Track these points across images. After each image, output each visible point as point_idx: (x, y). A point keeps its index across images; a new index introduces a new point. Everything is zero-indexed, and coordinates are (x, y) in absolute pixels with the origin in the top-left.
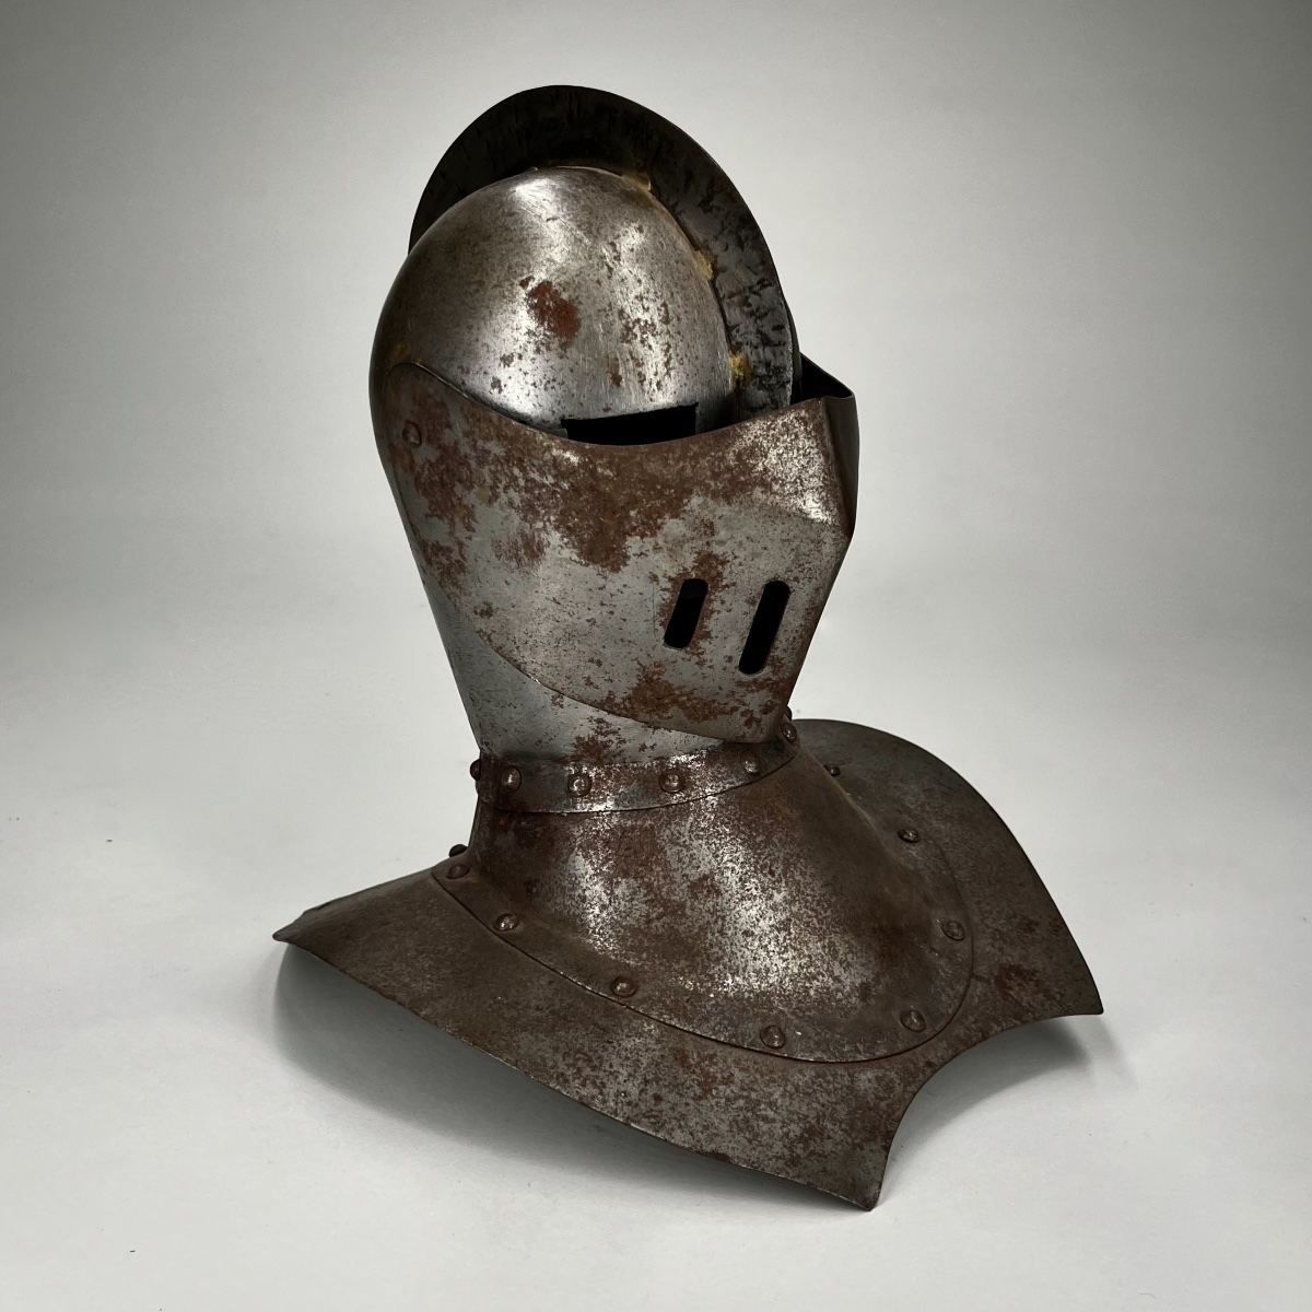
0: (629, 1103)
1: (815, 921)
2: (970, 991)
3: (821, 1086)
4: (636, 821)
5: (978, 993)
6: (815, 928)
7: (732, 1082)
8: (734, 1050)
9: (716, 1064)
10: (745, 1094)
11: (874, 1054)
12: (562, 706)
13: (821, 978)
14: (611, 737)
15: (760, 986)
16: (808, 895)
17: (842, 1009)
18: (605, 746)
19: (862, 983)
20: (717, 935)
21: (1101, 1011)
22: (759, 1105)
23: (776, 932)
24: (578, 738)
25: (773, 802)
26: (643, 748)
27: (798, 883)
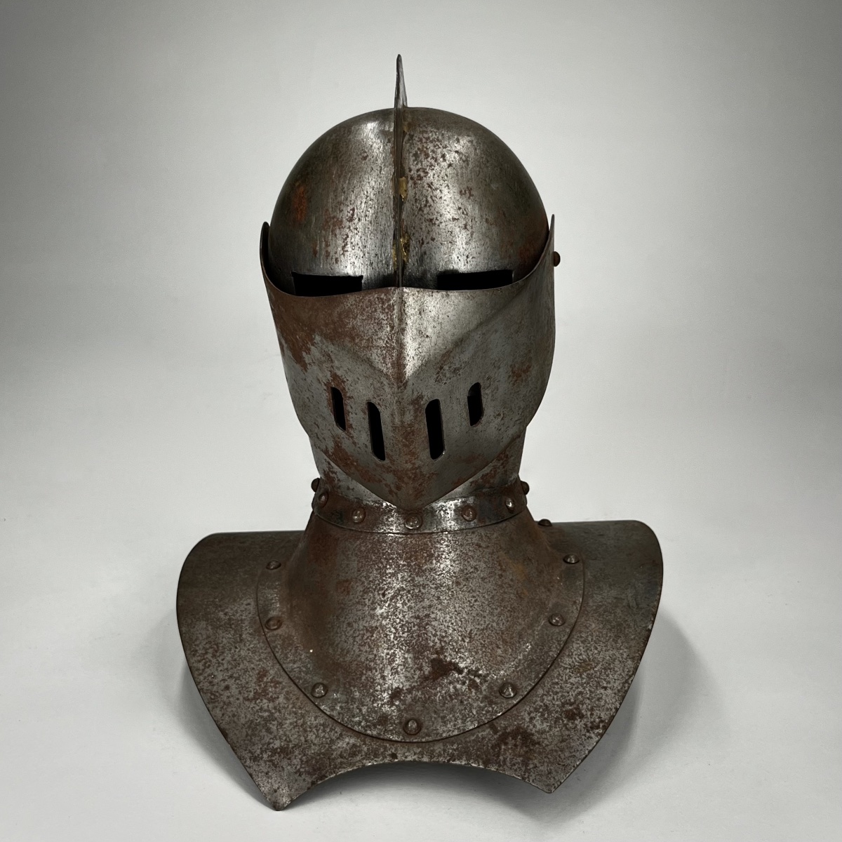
0: (210, 682)
1: (392, 636)
2: (476, 730)
3: (318, 731)
5: (480, 735)
6: (390, 640)
7: (273, 701)
8: (293, 686)
9: (276, 687)
10: (273, 711)
11: (366, 731)
13: (374, 671)
14: (334, 476)
15: (339, 659)
16: (398, 618)
17: (374, 696)
18: (334, 480)
19: (398, 688)
20: (335, 617)
21: (552, 793)
22: (273, 721)
23: (365, 632)
26: (349, 488)
27: (396, 608)
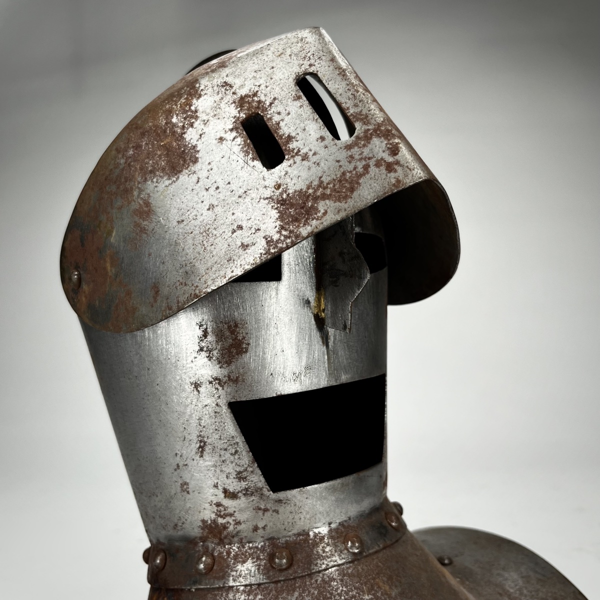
4: (249, 595)
12: (188, 492)
14: (228, 519)
18: (225, 527)
24: (203, 521)
25: (374, 579)
26: (256, 529)
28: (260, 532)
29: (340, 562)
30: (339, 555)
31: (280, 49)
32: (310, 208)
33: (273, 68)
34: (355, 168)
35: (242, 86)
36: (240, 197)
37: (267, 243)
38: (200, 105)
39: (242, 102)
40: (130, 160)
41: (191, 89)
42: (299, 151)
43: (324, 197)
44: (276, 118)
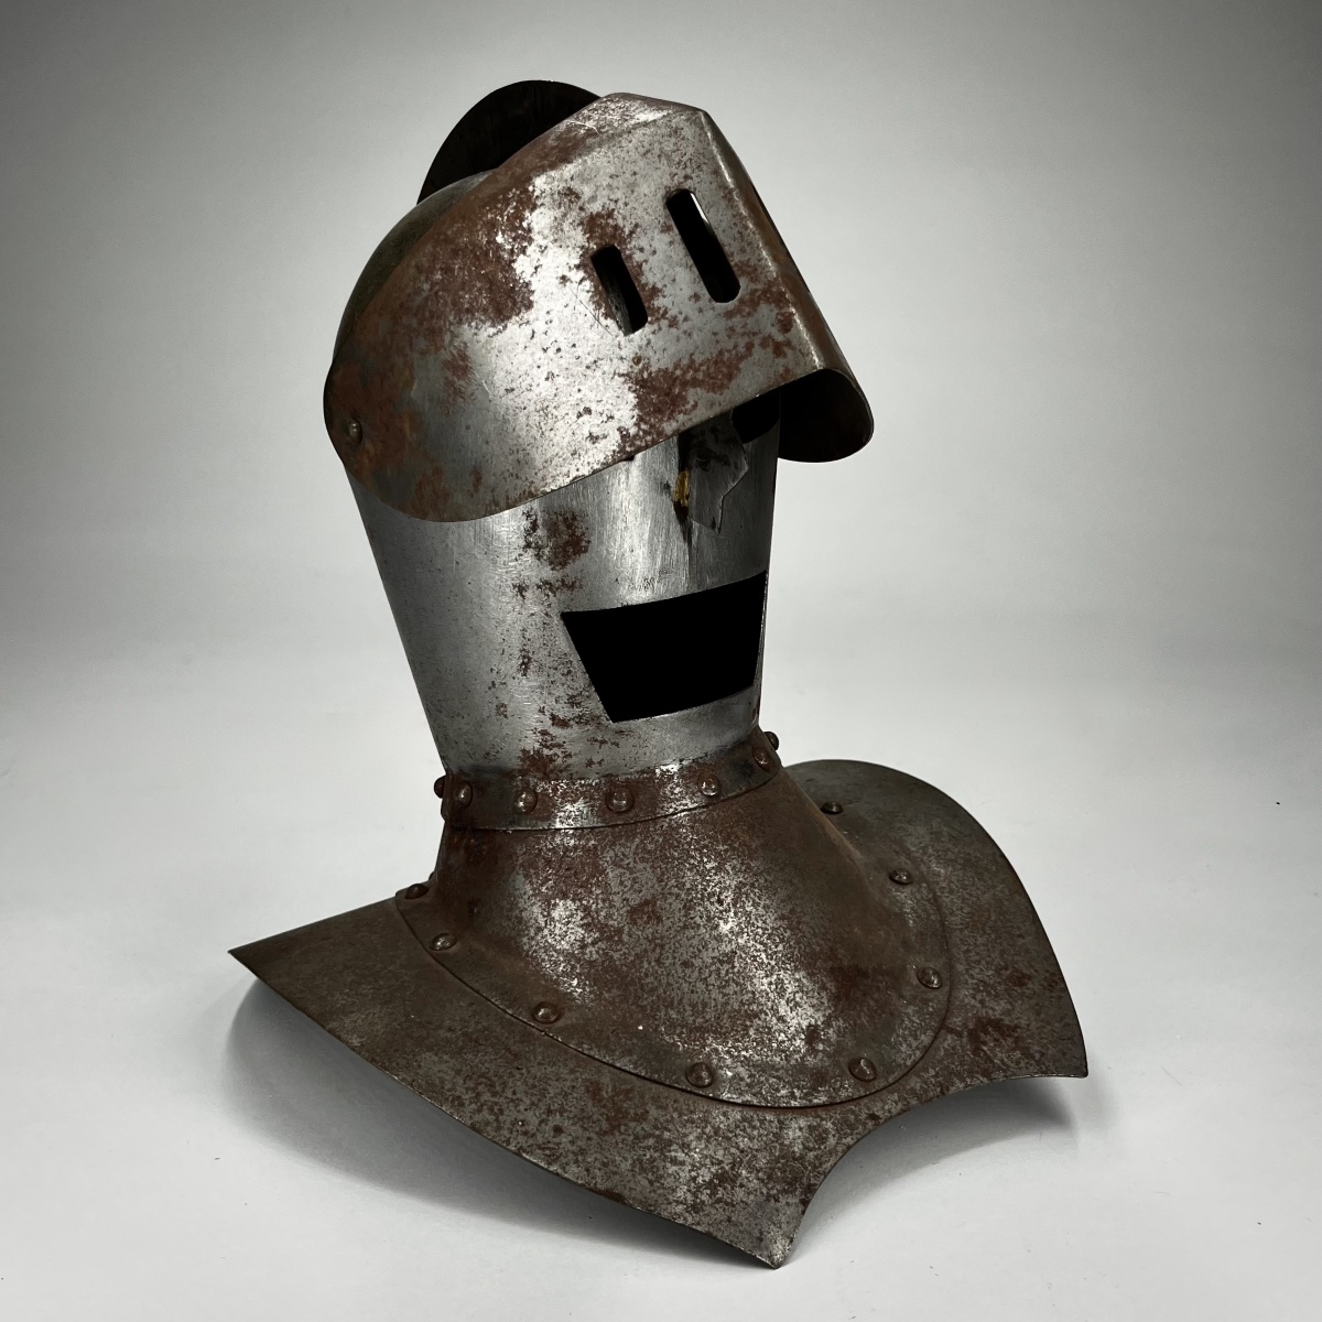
0: (525, 1133)
1: (763, 956)
2: (937, 1043)
3: (744, 1130)
4: (580, 840)
5: (946, 1046)
6: (763, 963)
7: (645, 1120)
8: (654, 1086)
9: (630, 1099)
10: (657, 1133)
11: (810, 1101)
12: (506, 716)
13: (763, 1016)
14: (555, 750)
15: (694, 1021)
16: (758, 927)
17: (784, 1051)
18: (551, 759)
19: (810, 1025)
20: (653, 964)
21: (1085, 1074)
22: (671, 1145)
23: (718, 965)
24: (524, 751)
25: (732, 827)
26: (590, 763)
27: (748, 915)
28: (595, 767)
29: (691, 806)
30: (691, 798)
31: (645, 144)
32: (677, 396)
33: (635, 174)
34: (735, 347)
35: (593, 198)
36: (588, 367)
37: (622, 437)
38: (535, 220)
39: (592, 224)
40: (437, 288)
41: (521, 193)
42: (666, 312)
43: (695, 383)
44: (638, 257)
